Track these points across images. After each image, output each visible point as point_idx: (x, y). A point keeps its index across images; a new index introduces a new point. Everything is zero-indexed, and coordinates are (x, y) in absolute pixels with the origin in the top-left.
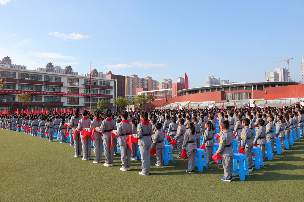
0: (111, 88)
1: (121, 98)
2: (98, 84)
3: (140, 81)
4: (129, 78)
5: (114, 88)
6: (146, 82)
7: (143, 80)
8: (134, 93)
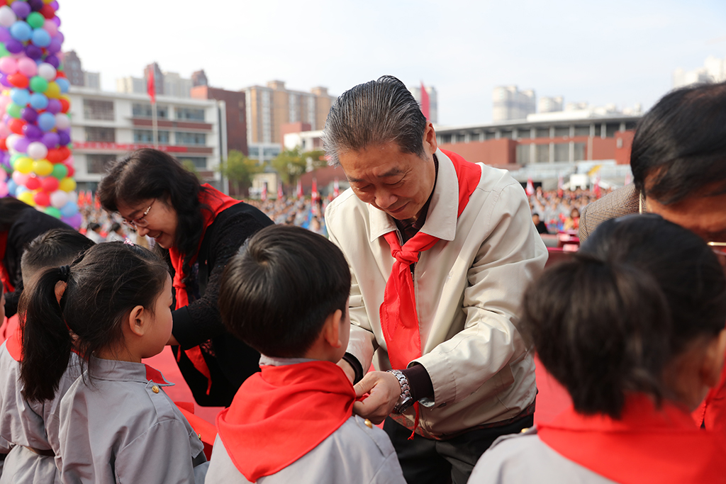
0: (209, 127)
1: (237, 157)
2: (172, 116)
3: (293, 100)
4: (259, 90)
5: (216, 129)
6: (311, 103)
7: (301, 97)
8: (276, 136)
